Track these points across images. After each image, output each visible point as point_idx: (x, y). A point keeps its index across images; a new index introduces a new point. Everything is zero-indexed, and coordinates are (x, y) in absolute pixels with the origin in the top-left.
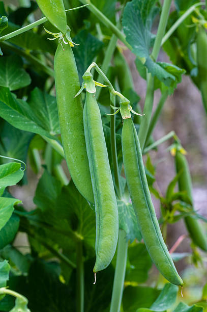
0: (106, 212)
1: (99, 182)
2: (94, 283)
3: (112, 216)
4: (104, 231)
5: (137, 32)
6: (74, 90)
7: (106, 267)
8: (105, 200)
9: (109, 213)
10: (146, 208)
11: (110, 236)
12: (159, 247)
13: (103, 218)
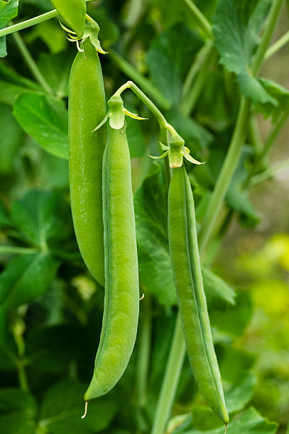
0: (117, 310)
1: (114, 262)
2: (83, 417)
3: (126, 316)
4: (110, 337)
5: (233, 35)
6: (95, 121)
7: (106, 392)
8: (119, 291)
9: (123, 311)
10: (192, 298)
11: (119, 346)
12: (203, 359)
13: (113, 316)
